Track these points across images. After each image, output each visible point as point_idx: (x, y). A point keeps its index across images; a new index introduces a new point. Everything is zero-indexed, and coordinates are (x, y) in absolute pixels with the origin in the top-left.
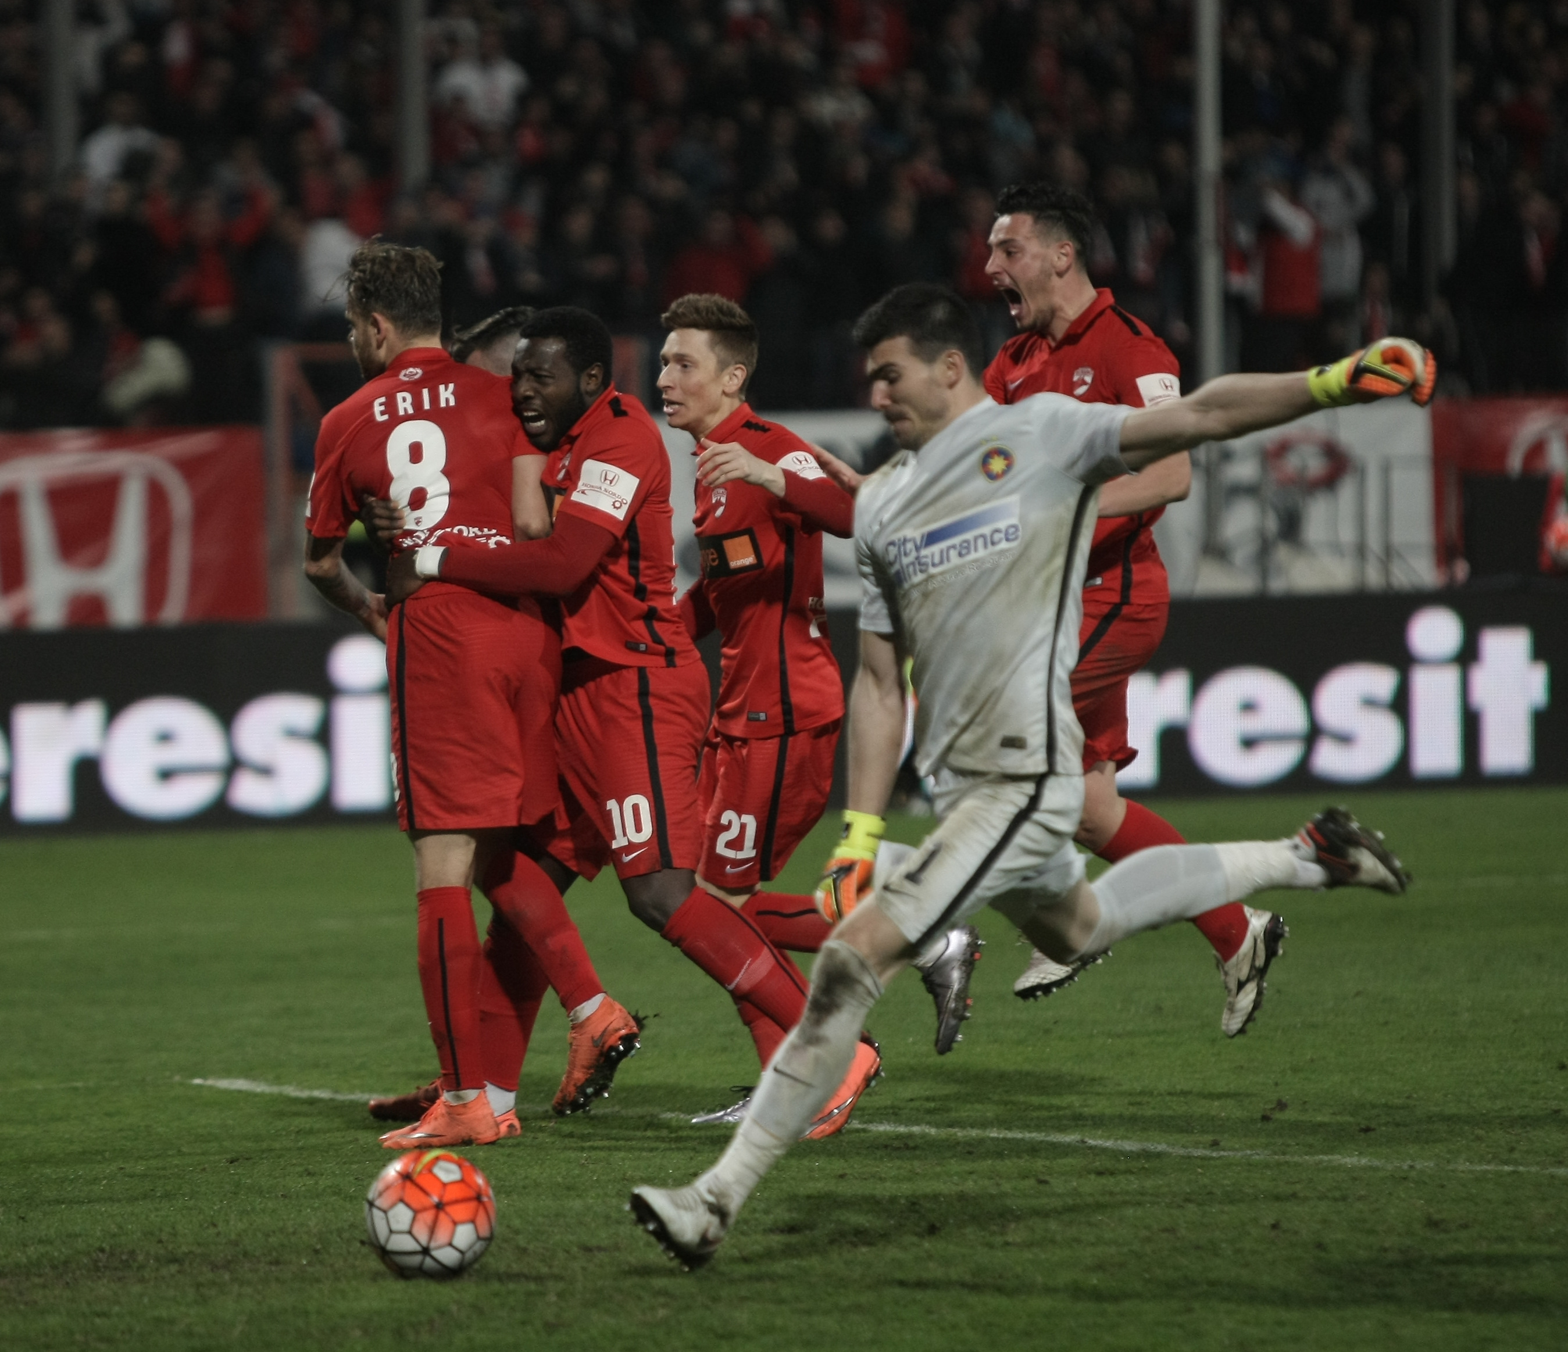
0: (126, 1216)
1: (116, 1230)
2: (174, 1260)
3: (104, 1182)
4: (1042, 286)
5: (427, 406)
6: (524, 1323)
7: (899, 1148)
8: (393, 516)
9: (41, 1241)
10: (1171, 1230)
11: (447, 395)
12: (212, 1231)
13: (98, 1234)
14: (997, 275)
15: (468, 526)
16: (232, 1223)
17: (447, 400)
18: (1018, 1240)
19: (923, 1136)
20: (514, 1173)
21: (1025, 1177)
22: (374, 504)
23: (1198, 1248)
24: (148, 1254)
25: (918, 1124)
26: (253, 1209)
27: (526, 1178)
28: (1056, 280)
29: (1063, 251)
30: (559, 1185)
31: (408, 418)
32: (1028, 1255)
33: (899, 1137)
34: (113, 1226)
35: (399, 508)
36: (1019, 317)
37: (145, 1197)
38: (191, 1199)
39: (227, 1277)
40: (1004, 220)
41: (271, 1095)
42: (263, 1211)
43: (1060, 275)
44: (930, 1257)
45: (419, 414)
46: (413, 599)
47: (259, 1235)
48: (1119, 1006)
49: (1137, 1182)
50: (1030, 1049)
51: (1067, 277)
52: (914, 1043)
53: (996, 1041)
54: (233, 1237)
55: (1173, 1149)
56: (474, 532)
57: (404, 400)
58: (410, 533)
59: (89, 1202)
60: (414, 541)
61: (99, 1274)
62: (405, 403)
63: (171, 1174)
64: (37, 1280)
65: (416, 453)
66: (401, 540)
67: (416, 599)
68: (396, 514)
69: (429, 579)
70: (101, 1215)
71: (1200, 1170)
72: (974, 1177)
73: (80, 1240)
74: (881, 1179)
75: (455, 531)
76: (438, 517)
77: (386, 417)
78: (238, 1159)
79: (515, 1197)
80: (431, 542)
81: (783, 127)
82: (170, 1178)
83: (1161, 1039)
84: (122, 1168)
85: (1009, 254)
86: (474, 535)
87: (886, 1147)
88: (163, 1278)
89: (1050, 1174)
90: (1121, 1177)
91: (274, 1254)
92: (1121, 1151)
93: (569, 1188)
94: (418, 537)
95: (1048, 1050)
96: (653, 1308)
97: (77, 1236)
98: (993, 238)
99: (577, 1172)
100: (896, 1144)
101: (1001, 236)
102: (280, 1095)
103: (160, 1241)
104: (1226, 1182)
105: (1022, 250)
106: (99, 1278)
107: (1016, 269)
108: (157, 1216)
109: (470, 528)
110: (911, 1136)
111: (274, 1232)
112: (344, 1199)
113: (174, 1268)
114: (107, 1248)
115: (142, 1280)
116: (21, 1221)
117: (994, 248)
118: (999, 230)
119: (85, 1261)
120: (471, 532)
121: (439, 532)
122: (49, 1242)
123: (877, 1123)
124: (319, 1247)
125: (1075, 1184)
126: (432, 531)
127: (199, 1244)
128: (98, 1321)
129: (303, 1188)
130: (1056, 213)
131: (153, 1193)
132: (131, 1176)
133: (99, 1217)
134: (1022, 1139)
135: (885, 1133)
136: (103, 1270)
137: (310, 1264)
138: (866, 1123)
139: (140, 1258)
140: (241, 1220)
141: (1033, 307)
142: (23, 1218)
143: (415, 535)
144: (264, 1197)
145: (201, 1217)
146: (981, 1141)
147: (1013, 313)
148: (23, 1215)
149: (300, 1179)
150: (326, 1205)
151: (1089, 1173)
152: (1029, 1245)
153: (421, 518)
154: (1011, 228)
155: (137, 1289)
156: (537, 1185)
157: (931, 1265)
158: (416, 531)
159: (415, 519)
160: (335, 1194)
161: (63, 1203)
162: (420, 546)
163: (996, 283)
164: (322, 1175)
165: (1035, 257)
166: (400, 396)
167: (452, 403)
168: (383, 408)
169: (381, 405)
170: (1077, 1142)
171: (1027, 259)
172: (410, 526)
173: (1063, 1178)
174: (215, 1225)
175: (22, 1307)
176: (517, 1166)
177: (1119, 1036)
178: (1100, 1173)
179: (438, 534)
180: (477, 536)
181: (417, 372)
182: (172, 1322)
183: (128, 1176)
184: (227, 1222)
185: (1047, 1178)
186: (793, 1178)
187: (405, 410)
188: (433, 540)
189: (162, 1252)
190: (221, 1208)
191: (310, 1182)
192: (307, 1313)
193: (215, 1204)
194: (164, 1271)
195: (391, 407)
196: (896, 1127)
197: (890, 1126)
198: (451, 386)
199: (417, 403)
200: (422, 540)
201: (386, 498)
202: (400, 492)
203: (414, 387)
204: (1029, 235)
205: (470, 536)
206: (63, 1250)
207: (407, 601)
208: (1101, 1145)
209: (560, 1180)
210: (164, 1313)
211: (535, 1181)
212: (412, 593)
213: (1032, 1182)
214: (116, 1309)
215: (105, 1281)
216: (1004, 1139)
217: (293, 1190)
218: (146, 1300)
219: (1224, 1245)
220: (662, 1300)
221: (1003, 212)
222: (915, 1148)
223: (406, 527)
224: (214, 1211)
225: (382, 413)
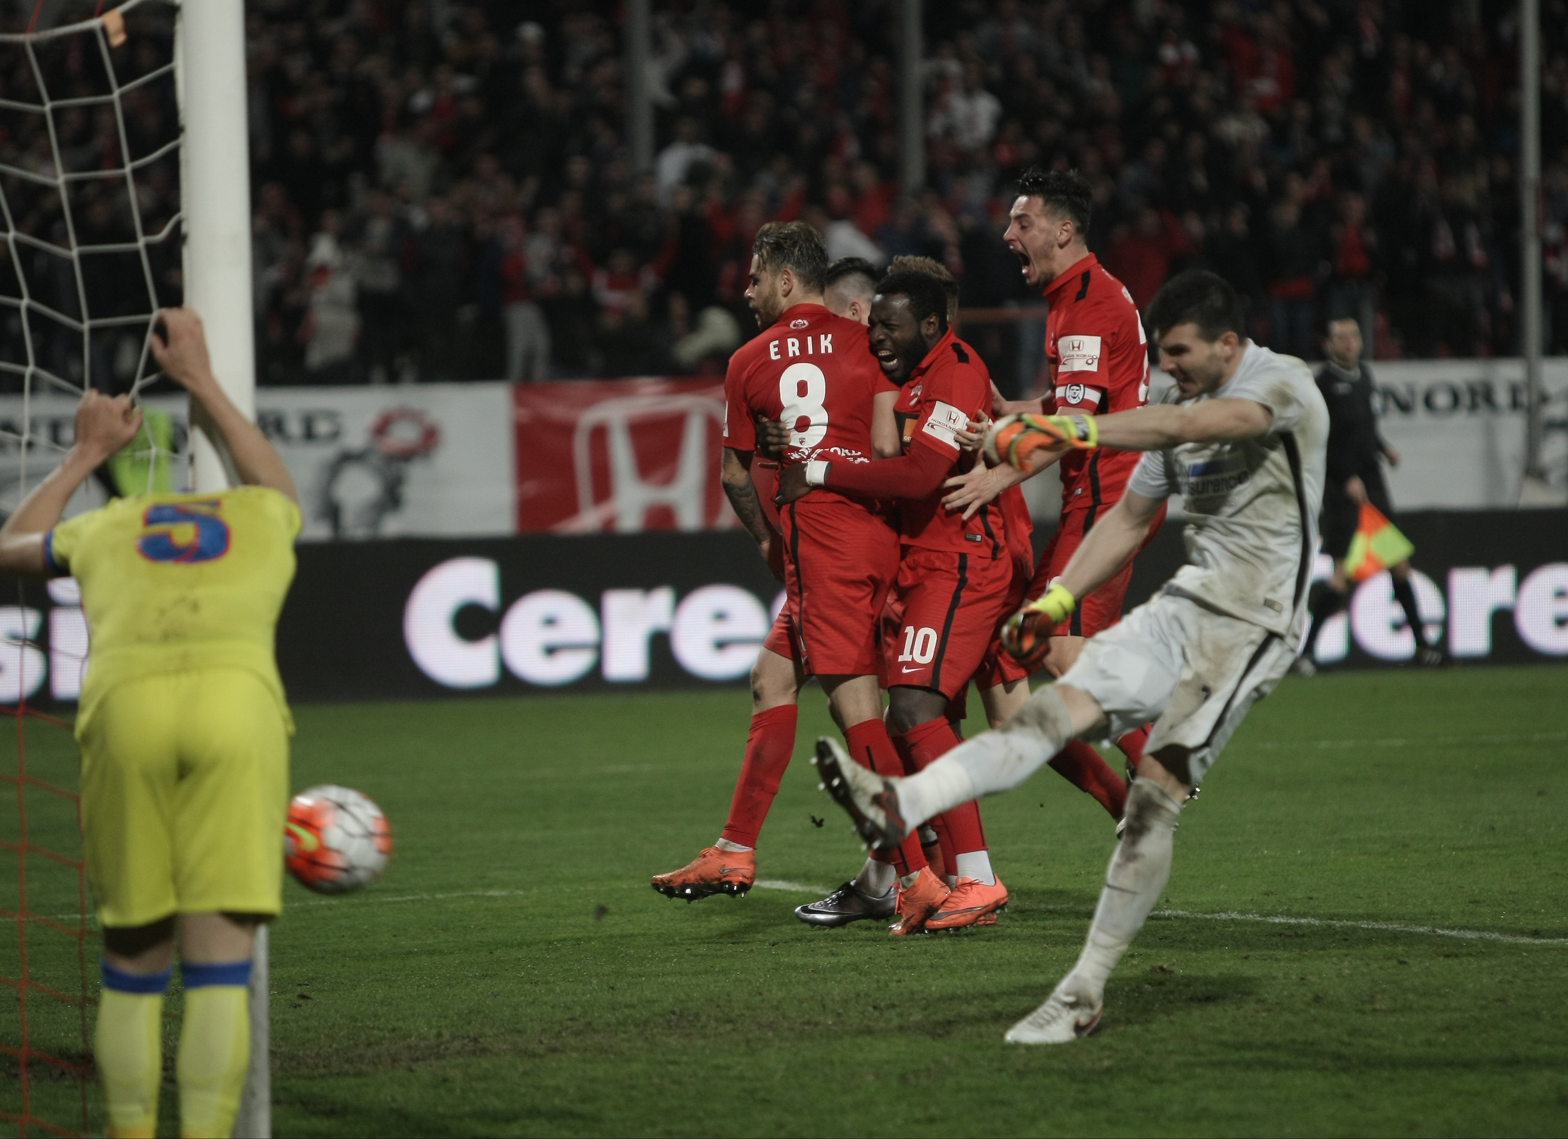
0: (692, 987)
1: (684, 997)
2: (730, 1021)
3: (675, 960)
4: (1046, 255)
5: (810, 352)
6: (1000, 1070)
7: (1290, 936)
8: (782, 435)
9: (626, 1006)
10: (1503, 1000)
11: (826, 343)
12: (758, 998)
13: (671, 1000)
14: (1013, 242)
15: (841, 448)
16: (774, 992)
17: (826, 348)
18: (1384, 1007)
19: (1310, 926)
20: (992, 955)
21: (1389, 959)
22: (768, 424)
23: (1523, 1014)
24: (709, 1016)
25: (1305, 918)
26: (790, 982)
27: (1001, 958)
28: (1057, 251)
29: (1064, 228)
30: (1026, 963)
31: (795, 360)
32: (1392, 1019)
33: (1290, 927)
34: (682, 994)
35: (787, 428)
36: (1027, 276)
37: (706, 972)
38: (742, 973)
39: (770, 1034)
40: (1023, 199)
41: (804, 893)
42: (798, 983)
43: (1061, 246)
44: (1315, 1020)
45: (803, 357)
46: (803, 502)
47: (795, 1002)
48: (1461, 826)
49: (1476, 963)
50: (1392, 859)
51: (1066, 248)
52: (1302, 854)
53: (1365, 853)
54: (775, 1003)
55: (1504, 937)
56: (845, 453)
57: (793, 344)
58: (796, 450)
59: (664, 975)
60: (800, 455)
61: (672, 1031)
62: (794, 347)
63: (727, 954)
64: (623, 1036)
65: (802, 389)
66: (789, 454)
67: (807, 502)
68: (784, 433)
69: (817, 487)
70: (673, 985)
71: (1525, 954)
72: (1349, 958)
73: (656, 1005)
74: (1276, 959)
75: (832, 450)
76: (819, 439)
77: (779, 357)
78: (778, 943)
79: (993, 973)
80: (814, 457)
81: (1196, 145)
82: (725, 957)
83: (1494, 852)
84: (688, 950)
85: (1023, 228)
86: (845, 455)
87: (1280, 935)
88: (721, 1034)
89: (1408, 957)
90: (1464, 959)
91: (807, 1016)
92: (1462, 938)
93: (1034, 966)
94: (804, 453)
95: (1406, 860)
96: (1100, 1059)
97: (654, 1002)
98: (1014, 212)
99: (1040, 953)
100: (1288, 932)
101: (1019, 212)
102: (811, 893)
103: (718, 1006)
104: (1546, 963)
105: (1032, 224)
106: (671, 1034)
107: (1027, 238)
108: (715, 987)
109: (843, 449)
110: (1300, 926)
111: (806, 999)
112: (860, 974)
113: (729, 1027)
114: (678, 1011)
115: (704, 1036)
116: (611, 990)
117: (1013, 220)
118: (1019, 206)
119: (661, 1021)
120: (843, 453)
121: (819, 451)
122: (632, 1006)
123: (1273, 916)
124: (841, 1011)
125: (1428, 964)
126: (814, 449)
127: (748, 1008)
128: (671, 1067)
129: (829, 965)
130: (1062, 197)
131: (712, 969)
132: (696, 956)
133: (671, 987)
134: (1387, 929)
135: (1280, 924)
136: (674, 1028)
137: (834, 1024)
138: (1265, 916)
139: (704, 1018)
140: (781, 990)
141: (1038, 270)
142: (612, 988)
143: (800, 451)
144: (799, 972)
145: (750, 987)
146: (1355, 929)
147: (1024, 271)
148: (612, 986)
149: (826, 958)
150: (846, 979)
151: (1438, 956)
152: (1393, 1011)
153: (804, 439)
154: (1027, 205)
155: (700, 1043)
156: (1010, 963)
157: (1316, 1026)
158: (801, 448)
159: (800, 439)
160: (853, 970)
161: (643, 976)
162: (806, 460)
163: (1011, 247)
164: (843, 955)
165: (1042, 230)
166: (790, 341)
167: (830, 351)
168: (776, 350)
169: (775, 347)
170: (1430, 931)
171: (1034, 232)
172: (794, 443)
173: (1419, 959)
174: (760, 994)
175: (612, 1057)
176: (994, 949)
177: (1462, 849)
178: (1447, 956)
179: (818, 452)
180: (847, 456)
181: (803, 323)
182: (728, 1068)
183: (694, 956)
184: (770, 991)
185: (1406, 959)
186: (1208, 959)
187: (794, 352)
188: (814, 456)
189: (720, 1014)
190: (765, 981)
191: (834, 960)
192: (832, 1063)
193: (760, 977)
194: (722, 1029)
195: (783, 349)
196: (1288, 920)
197: (1284, 919)
198: (830, 336)
199: (803, 347)
200: (806, 456)
201: (777, 420)
202: (789, 418)
203: (801, 335)
204: (1039, 213)
205: (842, 455)
206: (644, 1013)
207: (797, 503)
208: (1448, 933)
209: (1027, 959)
210: (721, 1061)
211: (1008, 960)
212: (800, 498)
213: (1395, 962)
214: (685, 1058)
215: (676, 1036)
216: (1373, 929)
217: (820, 967)
218: (708, 1052)
219: (1544, 1012)
220: (1107, 1053)
221: (1022, 193)
222: (1303, 936)
223: (791, 444)
224: (760, 983)
225: (776, 354)
